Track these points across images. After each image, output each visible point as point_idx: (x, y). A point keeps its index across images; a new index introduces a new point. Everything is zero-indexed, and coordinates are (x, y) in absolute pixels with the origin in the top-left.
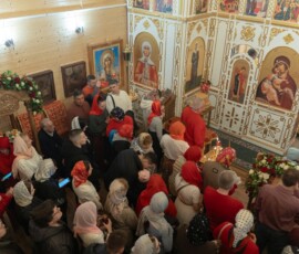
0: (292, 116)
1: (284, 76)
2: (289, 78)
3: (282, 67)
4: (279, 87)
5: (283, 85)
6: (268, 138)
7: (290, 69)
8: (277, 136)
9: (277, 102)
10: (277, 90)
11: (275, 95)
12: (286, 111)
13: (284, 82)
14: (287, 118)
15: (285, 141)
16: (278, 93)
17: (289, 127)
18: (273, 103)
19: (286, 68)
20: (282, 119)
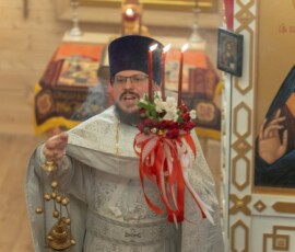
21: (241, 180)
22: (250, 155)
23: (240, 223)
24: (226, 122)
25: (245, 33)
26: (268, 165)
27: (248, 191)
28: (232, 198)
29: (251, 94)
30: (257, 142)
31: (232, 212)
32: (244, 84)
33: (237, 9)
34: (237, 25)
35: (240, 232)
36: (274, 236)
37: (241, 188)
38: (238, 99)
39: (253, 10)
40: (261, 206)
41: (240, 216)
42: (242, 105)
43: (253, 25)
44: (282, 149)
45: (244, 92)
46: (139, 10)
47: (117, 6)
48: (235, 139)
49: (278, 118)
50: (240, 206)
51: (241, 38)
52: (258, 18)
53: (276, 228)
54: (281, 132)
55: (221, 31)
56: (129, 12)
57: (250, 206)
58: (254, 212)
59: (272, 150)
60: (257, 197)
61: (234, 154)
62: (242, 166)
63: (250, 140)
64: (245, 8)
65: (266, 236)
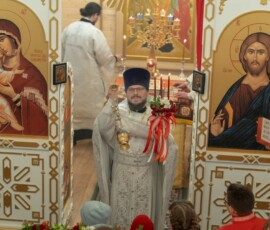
0: (54, 147)
1: (14, 62)
2: (25, 64)
3: (6, 44)
4: (10, 90)
5: (18, 84)
6: (16, 215)
7: (22, 46)
8: (35, 202)
9: (15, 125)
10: (7, 97)
11: (8, 111)
12: (40, 141)
13: (17, 77)
14: (45, 155)
15: (54, 209)
16: (12, 104)
17: (54, 174)
18: (7, 129)
19: (15, 45)
20: (37, 161)
21: (201, 144)
22: (206, 132)
23: (200, 165)
24: (195, 117)
25: (206, 73)
26: (214, 137)
27: (205, 150)
28: (197, 153)
29: (208, 103)
30: (210, 126)
31: (197, 160)
32: (205, 97)
33: (203, 61)
34: (202, 68)
35: (200, 170)
36: (216, 171)
37: (201, 148)
38: (202, 105)
39: (211, 61)
40: (210, 157)
41: (200, 162)
42: (204, 108)
43: (210, 69)
44: (222, 129)
45: (204, 102)
46: (155, 61)
47: (145, 59)
48: (199, 124)
49: (221, 114)
50: (200, 157)
51: (204, 75)
52: (213, 65)
53: (217, 167)
54: (222, 121)
55: (194, 72)
56: (151, 63)
57: (205, 157)
58: (207, 159)
59: (217, 130)
60: (209, 153)
61: (199, 132)
62: (202, 137)
63: (207, 125)
64: (207, 61)
65: (212, 171)
